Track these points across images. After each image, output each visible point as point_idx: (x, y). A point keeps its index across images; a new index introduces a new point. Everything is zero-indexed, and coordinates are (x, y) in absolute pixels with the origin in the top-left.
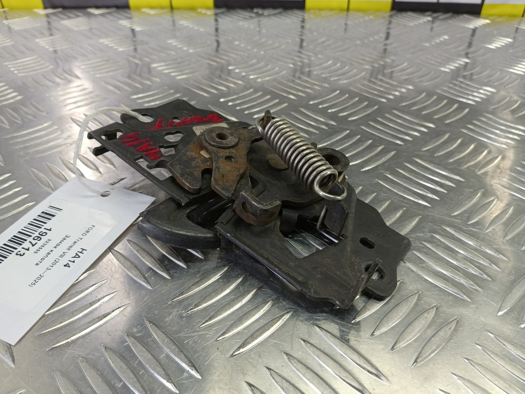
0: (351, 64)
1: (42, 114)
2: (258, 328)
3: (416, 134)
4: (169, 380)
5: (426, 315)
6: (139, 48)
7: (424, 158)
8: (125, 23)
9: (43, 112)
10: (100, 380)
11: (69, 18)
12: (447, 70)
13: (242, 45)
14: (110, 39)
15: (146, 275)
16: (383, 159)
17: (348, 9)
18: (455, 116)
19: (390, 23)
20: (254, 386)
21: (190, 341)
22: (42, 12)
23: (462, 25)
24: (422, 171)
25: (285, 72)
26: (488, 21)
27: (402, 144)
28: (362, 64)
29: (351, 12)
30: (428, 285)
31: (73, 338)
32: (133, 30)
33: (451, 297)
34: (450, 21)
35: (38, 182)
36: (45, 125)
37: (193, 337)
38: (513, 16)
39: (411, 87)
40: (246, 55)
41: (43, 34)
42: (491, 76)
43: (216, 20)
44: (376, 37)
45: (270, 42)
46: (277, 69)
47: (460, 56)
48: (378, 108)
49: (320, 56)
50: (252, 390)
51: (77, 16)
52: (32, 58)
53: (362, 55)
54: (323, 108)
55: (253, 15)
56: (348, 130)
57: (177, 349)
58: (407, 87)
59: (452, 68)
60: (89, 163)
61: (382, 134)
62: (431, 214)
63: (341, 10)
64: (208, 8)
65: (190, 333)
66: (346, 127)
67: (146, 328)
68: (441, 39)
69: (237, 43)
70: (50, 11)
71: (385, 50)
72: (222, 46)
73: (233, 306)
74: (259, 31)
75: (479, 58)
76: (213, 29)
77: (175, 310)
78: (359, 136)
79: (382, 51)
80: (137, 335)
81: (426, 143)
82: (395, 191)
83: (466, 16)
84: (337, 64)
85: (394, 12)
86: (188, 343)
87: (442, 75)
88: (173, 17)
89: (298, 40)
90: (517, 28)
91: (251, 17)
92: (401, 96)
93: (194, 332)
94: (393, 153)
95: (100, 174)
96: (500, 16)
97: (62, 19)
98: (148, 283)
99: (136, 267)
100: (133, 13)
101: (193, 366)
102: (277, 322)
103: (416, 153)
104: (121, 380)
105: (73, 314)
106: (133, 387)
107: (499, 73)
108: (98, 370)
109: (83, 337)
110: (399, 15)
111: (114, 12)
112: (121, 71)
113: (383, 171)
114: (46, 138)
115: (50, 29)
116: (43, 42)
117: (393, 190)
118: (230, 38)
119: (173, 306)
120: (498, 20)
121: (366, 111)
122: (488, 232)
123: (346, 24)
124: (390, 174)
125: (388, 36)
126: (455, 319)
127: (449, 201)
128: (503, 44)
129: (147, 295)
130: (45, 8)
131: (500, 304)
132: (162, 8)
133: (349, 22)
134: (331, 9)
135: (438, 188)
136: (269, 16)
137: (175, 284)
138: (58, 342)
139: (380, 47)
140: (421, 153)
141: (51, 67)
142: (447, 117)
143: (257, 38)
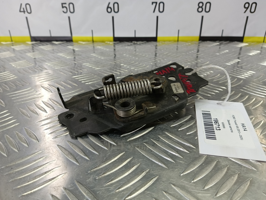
1: (27, 84)
2: (138, 185)
3: (217, 91)
5: (233, 178)
6: (76, 57)
8: (70, 47)
9: (27, 83)
11: (43, 45)
12: (229, 64)
13: (127, 56)
14: (62, 53)
15: (77, 158)
17: (178, 41)
18: (236, 83)
19: (199, 46)
21: (100, 192)
22: (30, 43)
23: (235, 46)
25: (148, 66)
26: (247, 44)
27: (211, 96)
28: (186, 63)
29: (179, 42)
30: (232, 162)
31: (35, 190)
32: (74, 50)
33: (245, 168)
34: (228, 44)
35: (22, 114)
36: (28, 89)
37: (102, 190)
38: (259, 42)
39: (212, 72)
40: (129, 59)
41: (30, 52)
42: (252, 67)
43: (114, 46)
44: (192, 51)
45: (141, 54)
46: (144, 65)
47: (235, 58)
49: (165, 60)
51: (47, 44)
52: (24, 61)
53: (186, 59)
55: (132, 44)
57: (93, 196)
58: (210, 71)
59: (232, 63)
60: (49, 105)
63: (175, 41)
64: (111, 41)
65: (100, 188)
67: (75, 185)
68: (225, 52)
69: (125, 55)
70: (34, 42)
71: (197, 57)
72: (117, 56)
73: (124, 174)
74: (135, 50)
75: (245, 59)
76: (113, 50)
77: (92, 176)
79: (196, 57)
80: (70, 189)
81: (223, 95)
83: (236, 42)
85: (200, 41)
86: (99, 193)
87: (228, 66)
88: (93, 45)
89: (154, 53)
90: (262, 47)
91: (131, 45)
92: (208, 76)
93: (102, 187)
95: (54, 110)
96: (253, 42)
97: (40, 46)
98: (77, 161)
99: (71, 154)
100: (74, 43)
102: (149, 182)
107: (256, 65)
110: (203, 43)
111: (65, 43)
112: (68, 66)
114: (28, 95)
115: (33, 49)
116: (30, 55)
118: (121, 53)
119: (91, 174)
120: (252, 44)
123: (177, 47)
125: (198, 51)
126: (249, 180)
128: (256, 53)
129: (76, 168)
130: (32, 41)
132: (88, 41)
133: (178, 46)
134: (170, 41)
136: (140, 44)
137: (92, 163)
139: (195, 56)
141: (33, 65)
142: (232, 84)
143: (134, 53)
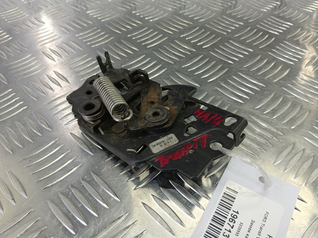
0: (207, 7)
3: (241, 56)
4: (104, 202)
7: (244, 72)
9: (25, 48)
10: (70, 203)
12: (265, 10)
15: (90, 148)
16: (221, 74)
18: (266, 43)
20: (145, 204)
24: (242, 81)
25: (166, 14)
28: (214, 7)
31: (55, 182)
35: (28, 94)
36: (28, 57)
37: (115, 180)
39: (242, 24)
42: (291, 14)
46: (162, 12)
48: (221, 39)
49: (188, 2)
50: (145, 206)
54: (188, 39)
56: (202, 55)
57: (108, 187)
58: (240, 23)
59: (268, 8)
60: (54, 81)
61: (221, 57)
62: (244, 108)
65: (114, 178)
66: (201, 53)
67: (91, 176)
77: (106, 166)
78: (209, 59)
80: (88, 180)
81: (247, 62)
82: (226, 94)
84: (199, 7)
86: (113, 183)
87: (262, 14)
92: (235, 30)
93: (116, 178)
94: (226, 70)
95: (61, 88)
98: (92, 152)
99: (85, 143)
101: (116, 195)
103: (240, 69)
104: (80, 203)
105: (54, 170)
106: (86, 206)
107: (297, 11)
108: (69, 198)
109: (60, 181)
113: (220, 82)
117: (224, 93)
119: (105, 164)
121: (214, 41)
122: (274, 118)
124: (224, 83)
127: (255, 100)
129: (91, 158)
131: (275, 159)
135: (250, 92)
137: (105, 152)
138: (48, 185)
140: (242, 69)
141: (27, 15)
142: (261, 44)
